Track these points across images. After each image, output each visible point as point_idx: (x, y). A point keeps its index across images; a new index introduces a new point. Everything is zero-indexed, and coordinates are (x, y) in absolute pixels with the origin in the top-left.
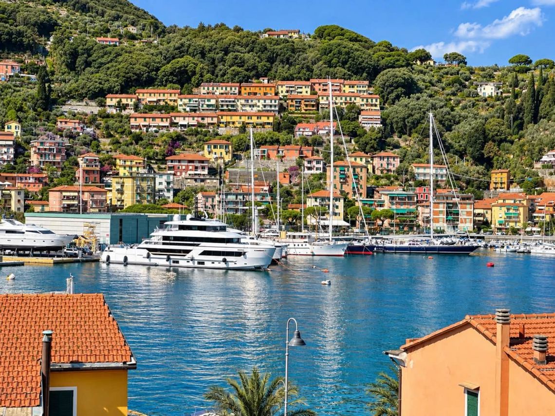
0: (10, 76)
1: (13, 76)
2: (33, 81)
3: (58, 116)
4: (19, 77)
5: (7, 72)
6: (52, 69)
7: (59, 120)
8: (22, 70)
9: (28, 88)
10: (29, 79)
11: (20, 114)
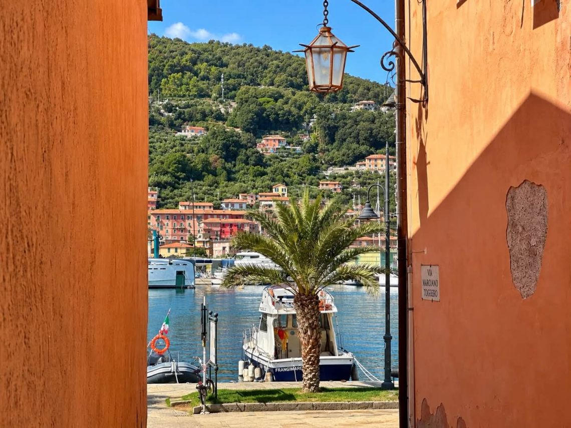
0: (277, 149)
1: (279, 148)
2: (298, 152)
3: (320, 180)
4: (285, 149)
5: (274, 145)
6: (316, 141)
7: (321, 182)
8: (289, 143)
9: (294, 158)
10: (294, 150)
11: (287, 179)
